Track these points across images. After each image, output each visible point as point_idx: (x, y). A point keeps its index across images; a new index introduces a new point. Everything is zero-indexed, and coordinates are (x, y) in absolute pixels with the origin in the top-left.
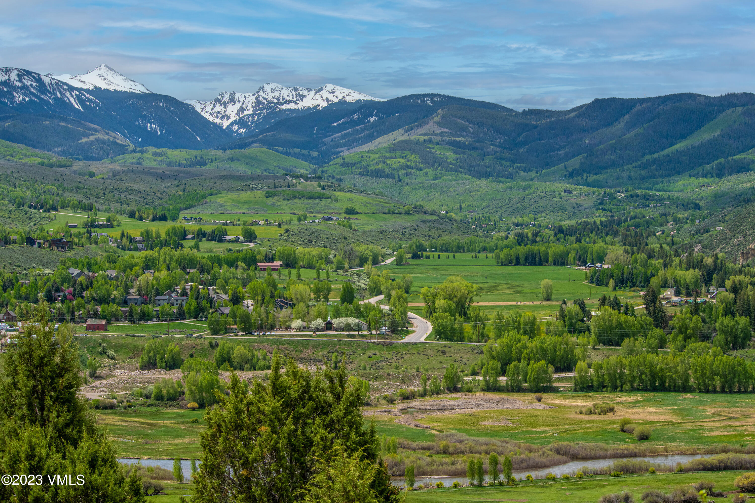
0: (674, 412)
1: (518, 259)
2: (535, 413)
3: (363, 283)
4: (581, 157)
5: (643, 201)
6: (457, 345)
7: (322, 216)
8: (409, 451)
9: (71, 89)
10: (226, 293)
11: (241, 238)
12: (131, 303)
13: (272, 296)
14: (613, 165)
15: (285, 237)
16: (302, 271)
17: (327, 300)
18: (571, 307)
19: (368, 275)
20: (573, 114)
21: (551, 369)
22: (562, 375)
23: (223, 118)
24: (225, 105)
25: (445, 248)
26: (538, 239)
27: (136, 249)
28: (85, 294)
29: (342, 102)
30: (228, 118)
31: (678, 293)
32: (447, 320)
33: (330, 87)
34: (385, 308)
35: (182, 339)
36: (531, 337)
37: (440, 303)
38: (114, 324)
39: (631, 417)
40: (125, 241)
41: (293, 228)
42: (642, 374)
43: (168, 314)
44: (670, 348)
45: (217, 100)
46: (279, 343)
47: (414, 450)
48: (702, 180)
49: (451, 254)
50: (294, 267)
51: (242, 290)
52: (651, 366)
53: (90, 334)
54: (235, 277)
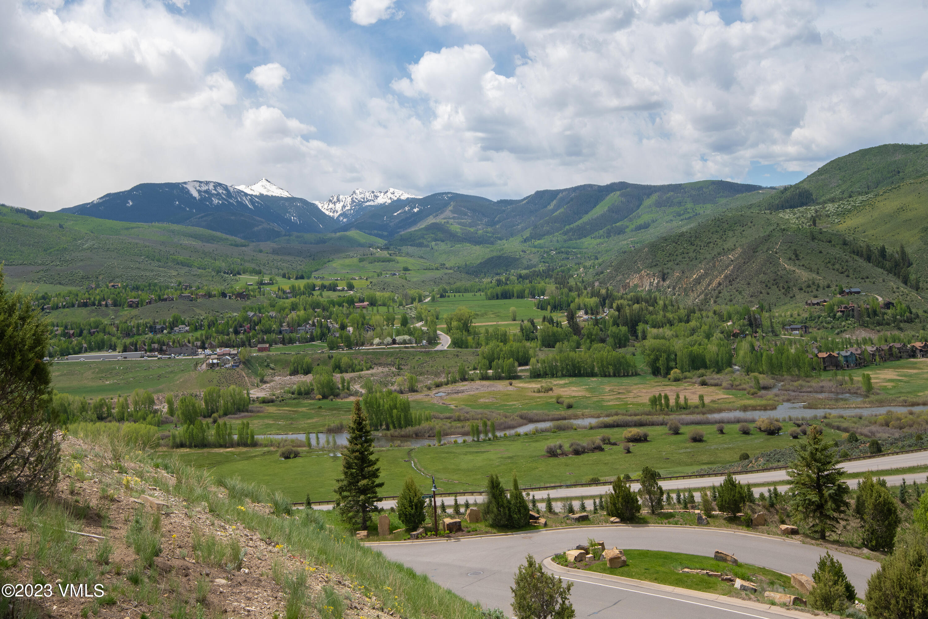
0: (587, 390)
1: (497, 295)
2: (509, 393)
3: (413, 314)
4: (530, 229)
5: (566, 256)
6: (464, 350)
7: (390, 272)
8: (439, 420)
9: (246, 195)
10: (337, 323)
11: (346, 288)
12: (283, 332)
13: (363, 324)
14: (548, 233)
15: (370, 286)
16: (379, 308)
17: (393, 325)
18: (527, 323)
19: (416, 308)
20: (524, 202)
21: (516, 364)
22: (523, 368)
23: (334, 212)
24: (335, 203)
25: (458, 291)
26: (508, 282)
27: (287, 298)
28: (257, 328)
29: (399, 200)
30: (337, 212)
31: (586, 313)
32: (458, 335)
33: (392, 190)
34: (425, 329)
35: (312, 354)
36: (505, 344)
37: (454, 324)
38: (274, 346)
39: (562, 394)
40: (280, 293)
41: (374, 281)
42: (567, 365)
43: (305, 338)
44: (583, 348)
45: (330, 201)
46: (366, 353)
47: (442, 419)
48: (599, 241)
49: (461, 294)
50: (375, 306)
51: (346, 321)
52: (572, 360)
53: (260, 354)
54: (342, 313)
